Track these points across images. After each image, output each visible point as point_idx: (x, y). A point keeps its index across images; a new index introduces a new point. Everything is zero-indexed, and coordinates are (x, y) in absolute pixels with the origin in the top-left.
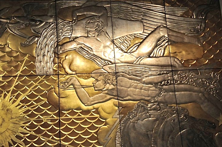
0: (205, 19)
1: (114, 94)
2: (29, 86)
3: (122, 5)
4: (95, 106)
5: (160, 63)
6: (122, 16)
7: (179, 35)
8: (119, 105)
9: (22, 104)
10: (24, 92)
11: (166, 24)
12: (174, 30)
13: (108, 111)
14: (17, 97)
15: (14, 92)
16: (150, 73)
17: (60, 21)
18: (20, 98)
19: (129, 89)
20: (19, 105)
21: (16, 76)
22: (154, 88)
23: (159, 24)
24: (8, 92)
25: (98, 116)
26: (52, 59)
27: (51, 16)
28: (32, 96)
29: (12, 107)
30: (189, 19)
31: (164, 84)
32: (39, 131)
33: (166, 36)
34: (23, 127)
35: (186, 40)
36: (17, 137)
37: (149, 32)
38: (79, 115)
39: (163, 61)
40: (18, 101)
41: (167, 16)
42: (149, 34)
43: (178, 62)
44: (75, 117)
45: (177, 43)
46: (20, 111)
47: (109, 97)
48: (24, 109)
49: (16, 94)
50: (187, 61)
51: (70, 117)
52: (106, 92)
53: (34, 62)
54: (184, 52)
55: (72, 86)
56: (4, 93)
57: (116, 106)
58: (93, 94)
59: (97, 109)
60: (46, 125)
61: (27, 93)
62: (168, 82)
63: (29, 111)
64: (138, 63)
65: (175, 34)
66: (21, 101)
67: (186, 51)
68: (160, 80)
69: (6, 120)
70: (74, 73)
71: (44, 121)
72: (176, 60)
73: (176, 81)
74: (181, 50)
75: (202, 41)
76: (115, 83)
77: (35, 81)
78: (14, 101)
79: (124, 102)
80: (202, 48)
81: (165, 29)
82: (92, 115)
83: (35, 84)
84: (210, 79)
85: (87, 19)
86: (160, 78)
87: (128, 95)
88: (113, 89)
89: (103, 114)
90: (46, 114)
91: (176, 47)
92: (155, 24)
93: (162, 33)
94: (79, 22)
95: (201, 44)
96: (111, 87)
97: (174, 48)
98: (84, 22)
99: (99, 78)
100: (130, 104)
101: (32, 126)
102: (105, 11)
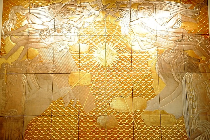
0: (200, 10)
1: (156, 45)
2: (118, 40)
3: (161, 2)
4: (147, 50)
5: (177, 31)
6: (160, 8)
7: (187, 18)
8: (158, 50)
9: (116, 48)
10: (116, 42)
11: (181, 13)
12: (185, 15)
13: (153, 52)
14: (113, 45)
15: (112, 42)
16: (172, 36)
17: (132, 10)
18: (115, 45)
19: (162, 43)
20: (114, 48)
21: (113, 35)
22: (174, 43)
23: (178, 12)
24: (110, 42)
25: (148, 54)
26: (128, 28)
27: (128, 8)
28: (120, 44)
29: (112, 49)
30: (192, 10)
31: (178, 41)
32: (123, 60)
33: (181, 18)
34: (116, 57)
35: (190, 21)
36: (114, 61)
37: (173, 16)
38: (140, 54)
39: (178, 30)
40: (114, 47)
41: (182, 8)
42: (173, 17)
43: (186, 31)
44: (138, 54)
45: (186, 22)
46: (115, 50)
47: (153, 46)
48: (116, 50)
49: (113, 43)
50: (190, 31)
51: (136, 54)
52: (152, 44)
53: (121, 29)
54: (188, 27)
55: (137, 41)
56: (108, 42)
57: (156, 50)
58: (146, 45)
59: (148, 51)
60: (125, 57)
61: (118, 43)
62: (180, 40)
63: (118, 51)
64: (167, 31)
65: (185, 17)
66: (115, 46)
67: (190, 26)
68: (177, 39)
69: (110, 54)
70: (138, 34)
71: (125, 56)
72: (184, 30)
73: (184, 40)
74: (187, 25)
75: (197, 21)
76: (156, 40)
77: (121, 38)
78: (112, 46)
79: (160, 49)
80: (197, 25)
81: (181, 15)
82: (145, 54)
83: (121, 39)
84: (200, 39)
85: (144, 9)
86: (177, 38)
87: (162, 46)
88: (155, 43)
89: (150, 54)
90: (125, 52)
91: (185, 24)
92: (176, 12)
93: (179, 16)
94: (140, 11)
95: (197, 22)
96: (154, 42)
97: (184, 24)
98: (143, 10)
99: (149, 38)
100: (162, 49)
101: (120, 57)
102: (153, 6)
